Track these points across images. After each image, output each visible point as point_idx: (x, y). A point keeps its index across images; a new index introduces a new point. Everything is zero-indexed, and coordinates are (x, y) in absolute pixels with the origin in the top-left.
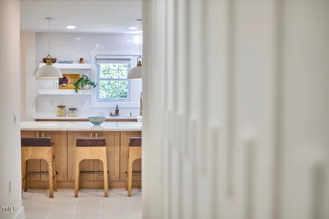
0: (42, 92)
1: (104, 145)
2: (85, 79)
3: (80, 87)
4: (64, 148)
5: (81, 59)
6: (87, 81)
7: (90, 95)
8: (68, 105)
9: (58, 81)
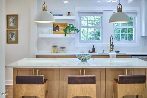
0: (41, 36)
1: (94, 83)
2: (71, 26)
3: (68, 32)
4: (56, 83)
5: (69, 13)
6: (73, 28)
7: (75, 38)
8: (60, 45)
9: (52, 28)
